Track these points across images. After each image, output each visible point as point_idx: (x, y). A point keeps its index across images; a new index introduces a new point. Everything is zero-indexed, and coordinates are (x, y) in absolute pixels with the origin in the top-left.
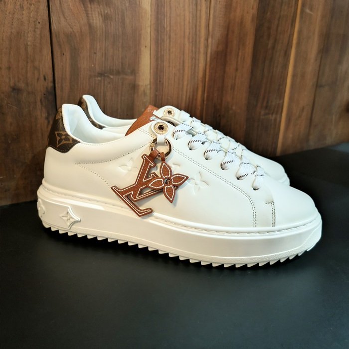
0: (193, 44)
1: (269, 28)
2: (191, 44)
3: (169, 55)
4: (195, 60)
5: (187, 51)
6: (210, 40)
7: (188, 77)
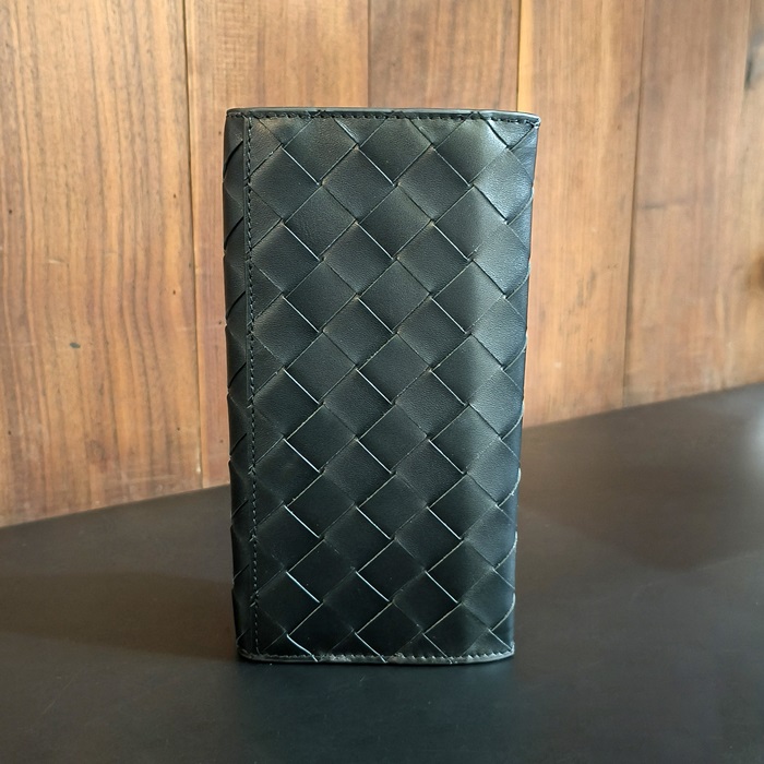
0: (129, 94)
1: (419, 38)
2: (123, 95)
3: (41, 129)
4: (145, 140)
5: (107, 114)
6: (194, 81)
7: (122, 196)
